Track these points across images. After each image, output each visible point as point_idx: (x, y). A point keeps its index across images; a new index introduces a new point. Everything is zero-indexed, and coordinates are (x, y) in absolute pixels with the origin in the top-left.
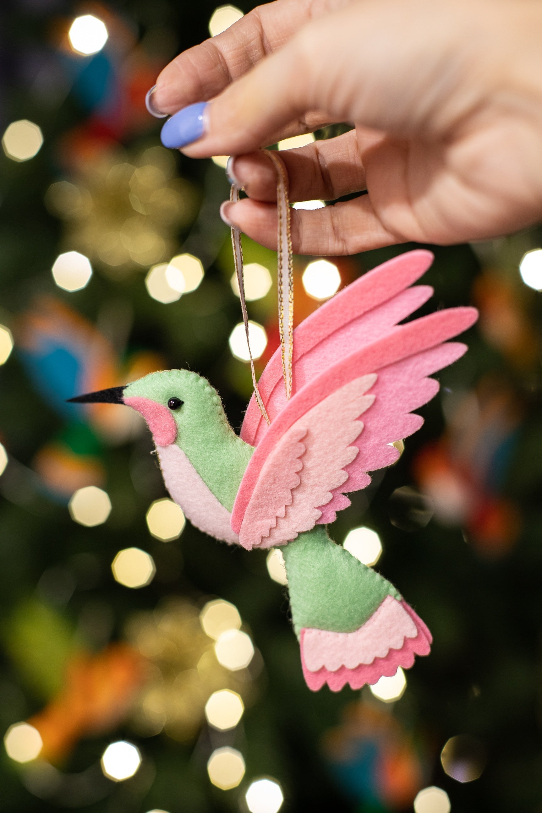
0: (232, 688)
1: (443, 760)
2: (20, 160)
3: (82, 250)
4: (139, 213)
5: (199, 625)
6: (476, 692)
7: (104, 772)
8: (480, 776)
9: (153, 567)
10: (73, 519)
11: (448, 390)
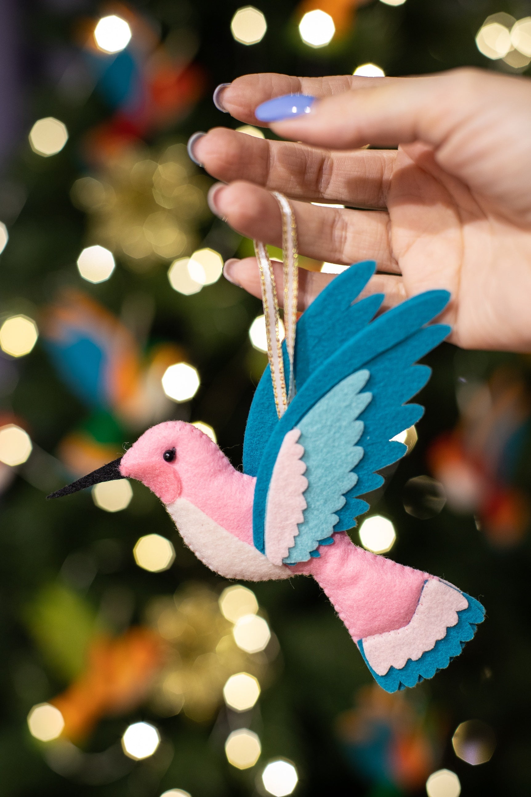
0: (248, 671)
1: (454, 741)
2: (47, 155)
3: (106, 244)
4: (161, 207)
5: (217, 610)
7: (124, 751)
8: (490, 758)
9: (173, 552)
10: (96, 504)
11: (463, 380)
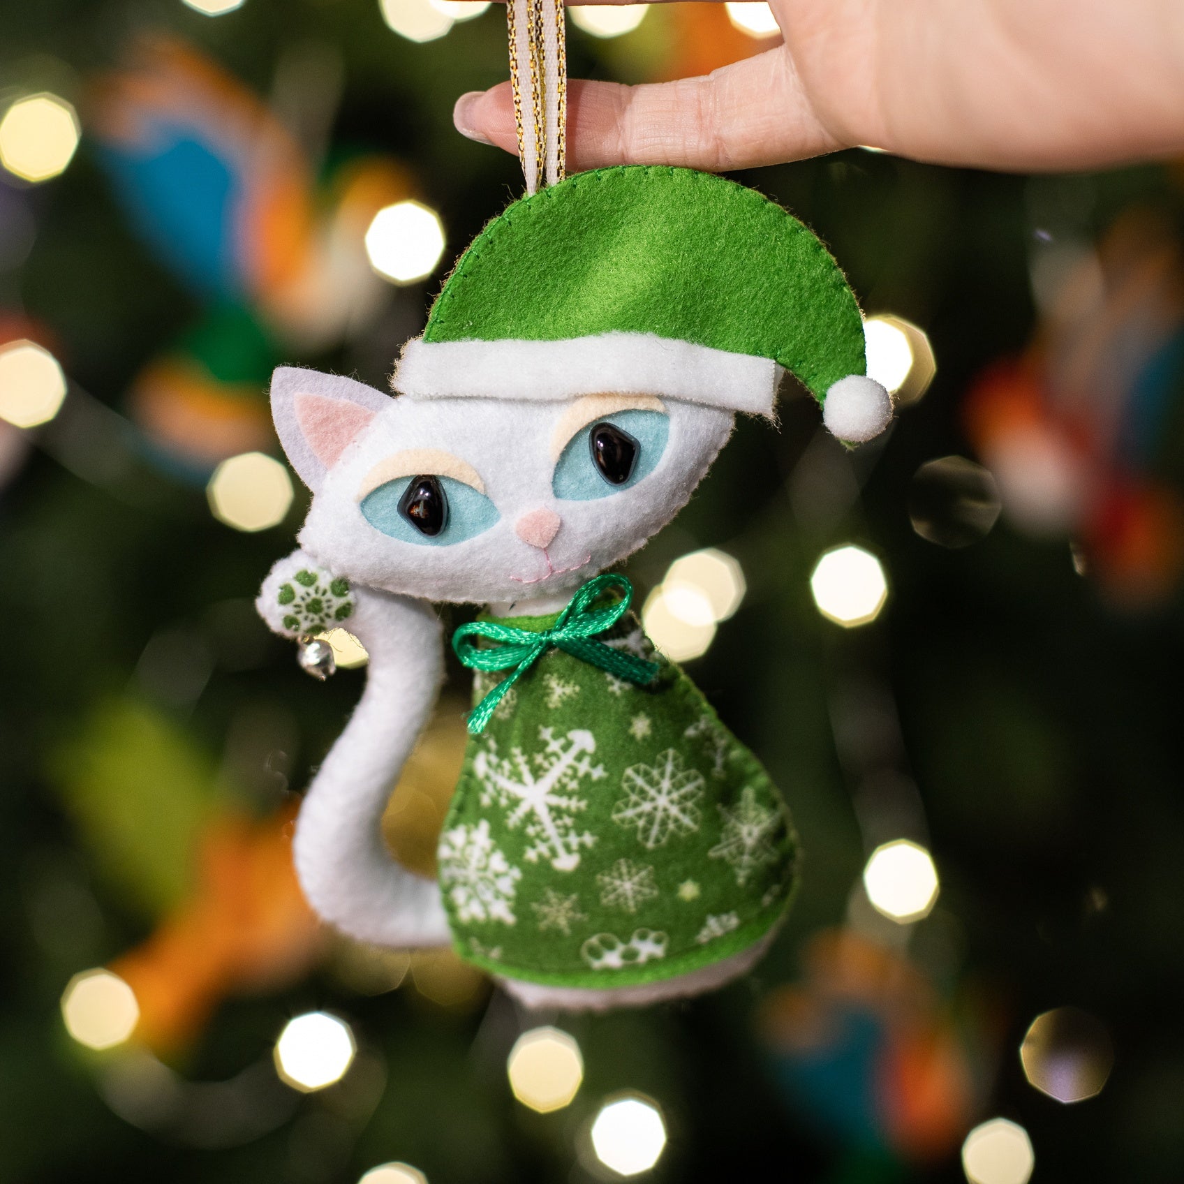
1: (1025, 1052)
6: (1099, 901)
7: (278, 1070)
8: (1101, 1087)
10: (214, 515)
11: (1044, 235)
